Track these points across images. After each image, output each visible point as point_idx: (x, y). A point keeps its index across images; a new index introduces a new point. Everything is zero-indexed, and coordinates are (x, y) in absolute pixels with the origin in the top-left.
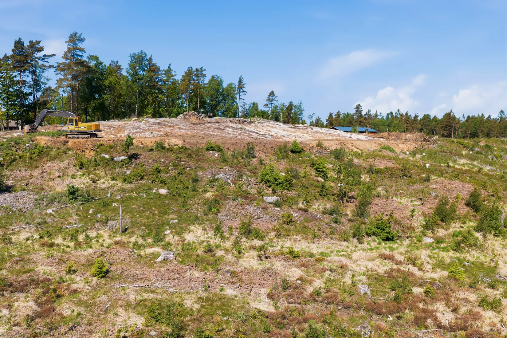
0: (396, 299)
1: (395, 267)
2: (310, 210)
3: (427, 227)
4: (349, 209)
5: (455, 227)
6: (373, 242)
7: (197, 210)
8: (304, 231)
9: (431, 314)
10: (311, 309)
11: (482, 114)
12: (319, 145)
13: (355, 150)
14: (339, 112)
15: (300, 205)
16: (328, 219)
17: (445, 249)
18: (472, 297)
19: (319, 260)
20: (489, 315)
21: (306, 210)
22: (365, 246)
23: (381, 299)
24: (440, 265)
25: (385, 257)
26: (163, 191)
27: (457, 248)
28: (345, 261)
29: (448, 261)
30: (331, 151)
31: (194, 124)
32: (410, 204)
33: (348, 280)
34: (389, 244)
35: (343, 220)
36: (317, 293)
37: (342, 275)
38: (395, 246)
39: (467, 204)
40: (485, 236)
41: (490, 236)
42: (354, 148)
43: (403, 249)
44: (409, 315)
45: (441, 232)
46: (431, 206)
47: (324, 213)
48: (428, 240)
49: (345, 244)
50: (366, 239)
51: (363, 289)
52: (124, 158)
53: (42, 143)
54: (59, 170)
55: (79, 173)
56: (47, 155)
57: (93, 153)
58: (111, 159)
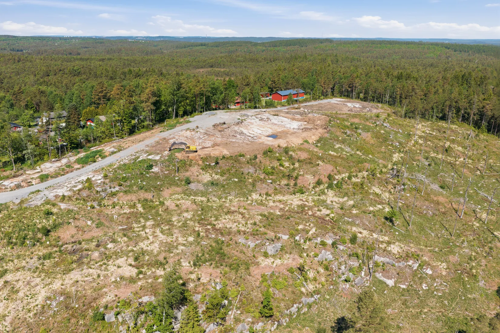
0: (302, 210)
1: (303, 203)
2: (281, 184)
3: (313, 188)
4: (292, 183)
5: (322, 187)
6: (298, 195)
7: (250, 187)
8: (280, 192)
9: (307, 213)
10: (287, 213)
12: (279, 146)
13: (293, 145)
15: (278, 183)
16: (286, 187)
17: (316, 196)
18: (316, 209)
19: (286, 202)
20: (318, 213)
21: (280, 185)
22: (296, 196)
23: (299, 211)
24: (314, 201)
25: (301, 200)
26: (236, 180)
27: (319, 195)
28: (292, 202)
29: (316, 200)
30: (284, 148)
31: (220, 131)
32: (310, 178)
33: (293, 207)
34: (302, 195)
35: (290, 188)
36: (287, 210)
37: (291, 206)
38: (304, 195)
39: (328, 177)
40: (328, 191)
41: (329, 190)
42: (292, 144)
43: (305, 197)
44: (304, 213)
45: (317, 189)
46: (316, 179)
47: (285, 185)
48: (313, 192)
49: (291, 196)
50: (296, 194)
51: (296, 209)
52: (214, 164)
53: (180, 157)
54: (197, 171)
55: (204, 173)
56: (187, 164)
57: (201, 162)
58: (210, 165)
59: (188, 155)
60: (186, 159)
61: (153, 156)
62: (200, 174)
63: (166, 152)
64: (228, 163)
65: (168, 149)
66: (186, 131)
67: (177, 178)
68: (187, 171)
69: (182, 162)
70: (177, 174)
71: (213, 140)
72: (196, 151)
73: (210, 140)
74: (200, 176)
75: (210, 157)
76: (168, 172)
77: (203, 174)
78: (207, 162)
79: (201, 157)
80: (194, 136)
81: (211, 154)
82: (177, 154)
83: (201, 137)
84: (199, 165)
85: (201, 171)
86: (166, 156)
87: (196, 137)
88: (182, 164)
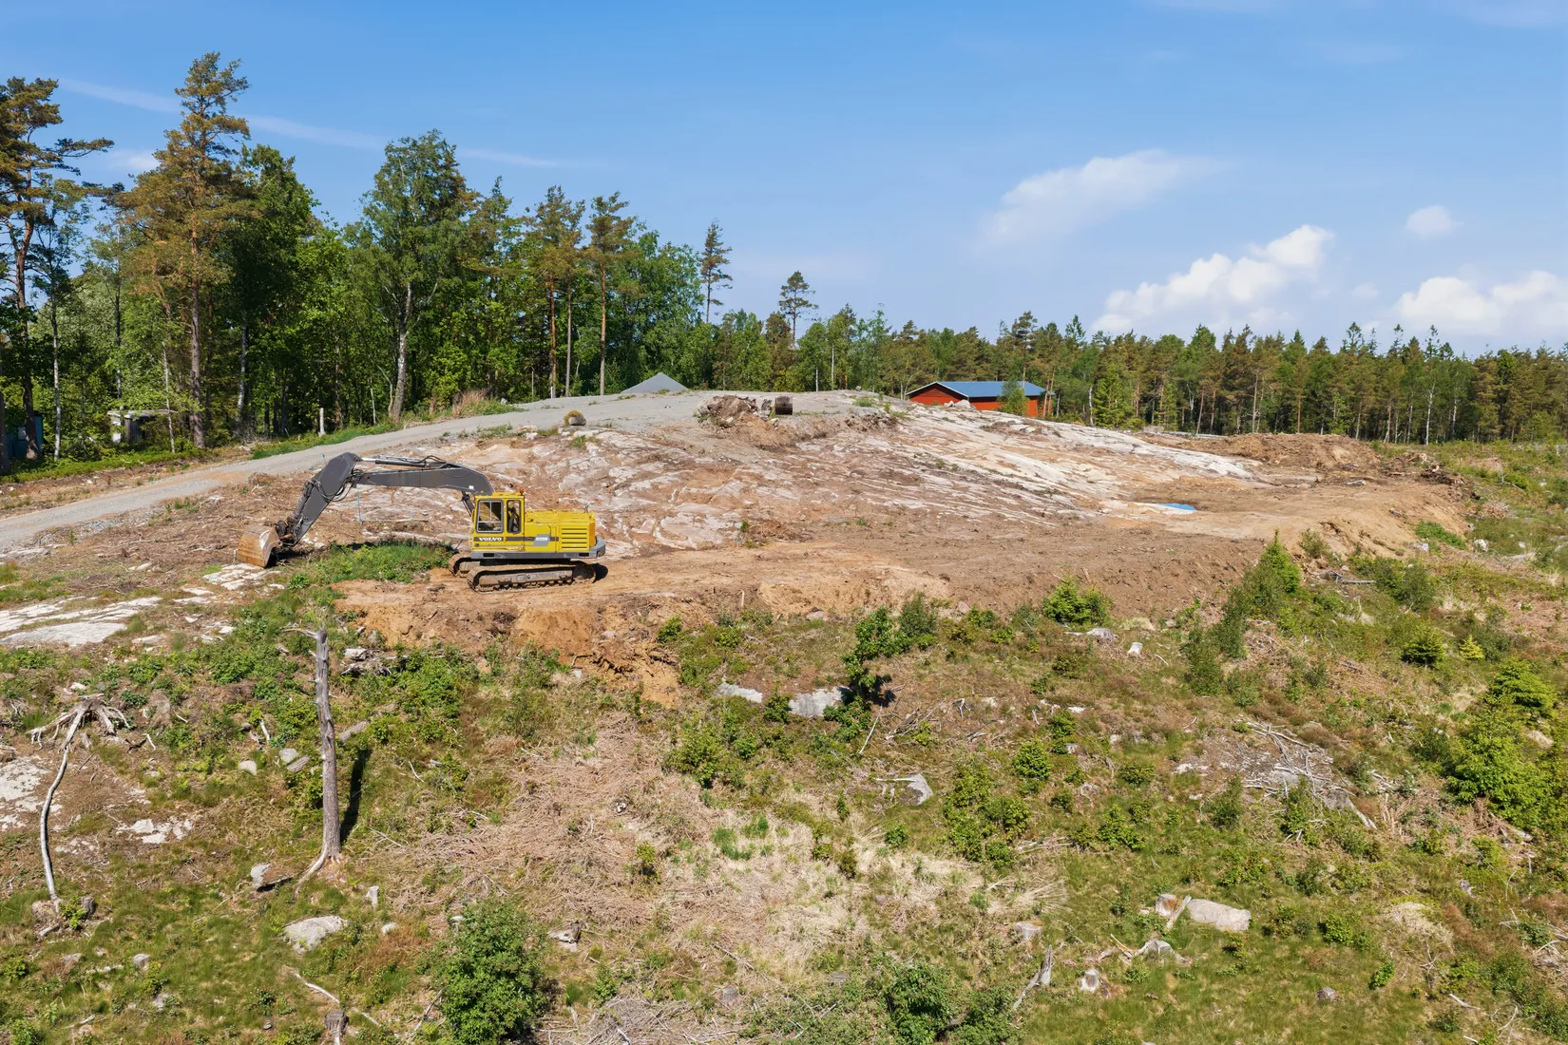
11: (1297, 336)
14: (910, 324)
31: (767, 449)
52: (826, 699)
53: (394, 630)
54: (628, 804)
55: (731, 818)
56: (485, 708)
57: (667, 677)
58: (776, 711)
59: (493, 600)
60: (474, 641)
61: (35, 610)
62: (680, 832)
63: (231, 577)
64: (995, 684)
65: (264, 542)
66: (480, 445)
67: (306, 932)
68: (494, 791)
69: (412, 683)
70: (327, 861)
71: (735, 503)
72: (600, 572)
73: (708, 499)
74: (678, 873)
75: (764, 623)
76: (181, 828)
77: (722, 836)
78: (738, 674)
79: (664, 617)
80: (550, 469)
81: (767, 594)
82: (358, 595)
83: (620, 474)
84: (641, 715)
85: (681, 791)
86: (212, 613)
87: (573, 478)
88: (412, 704)
